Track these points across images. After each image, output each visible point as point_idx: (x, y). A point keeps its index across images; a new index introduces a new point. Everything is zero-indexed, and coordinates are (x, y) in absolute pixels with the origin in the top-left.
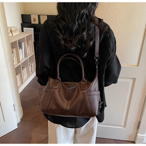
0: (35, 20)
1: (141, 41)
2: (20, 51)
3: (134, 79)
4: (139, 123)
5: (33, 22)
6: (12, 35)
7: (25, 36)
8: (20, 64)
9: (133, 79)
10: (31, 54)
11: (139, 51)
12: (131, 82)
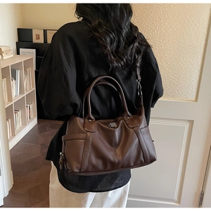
0: (38, 38)
1: (200, 63)
2: (13, 83)
3: (192, 122)
4: (202, 195)
5: (35, 41)
6: (2, 59)
7: (22, 60)
8: (13, 103)
9: (190, 121)
10: (30, 89)
11: (198, 78)
12: (187, 126)
